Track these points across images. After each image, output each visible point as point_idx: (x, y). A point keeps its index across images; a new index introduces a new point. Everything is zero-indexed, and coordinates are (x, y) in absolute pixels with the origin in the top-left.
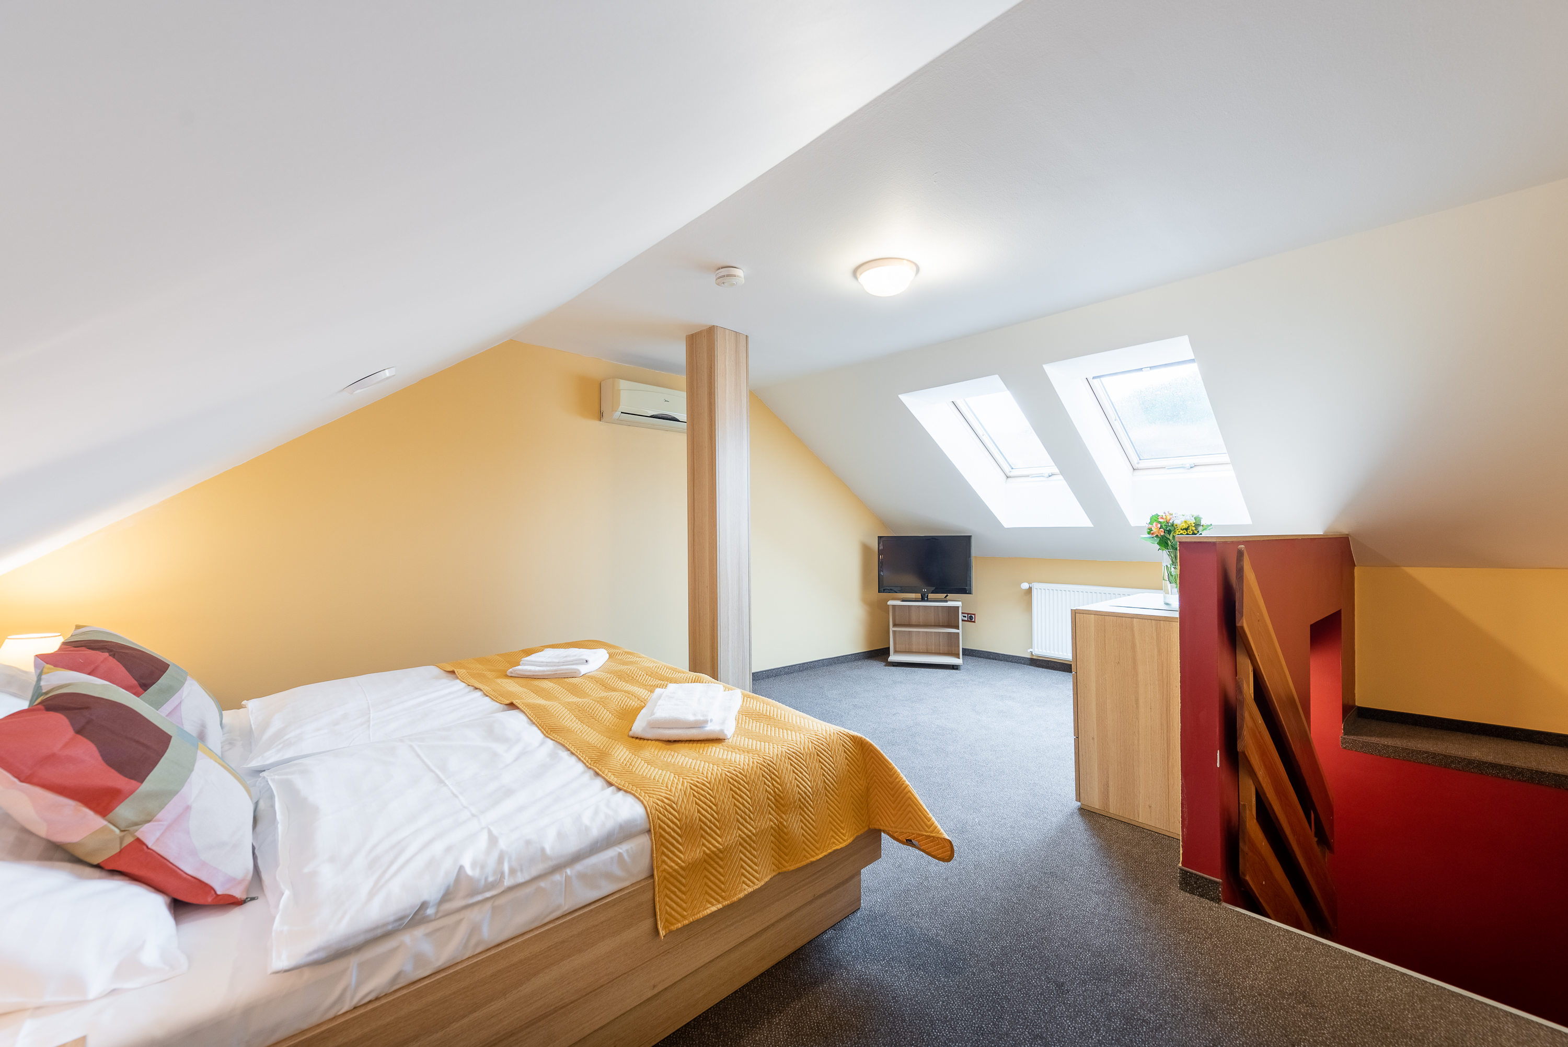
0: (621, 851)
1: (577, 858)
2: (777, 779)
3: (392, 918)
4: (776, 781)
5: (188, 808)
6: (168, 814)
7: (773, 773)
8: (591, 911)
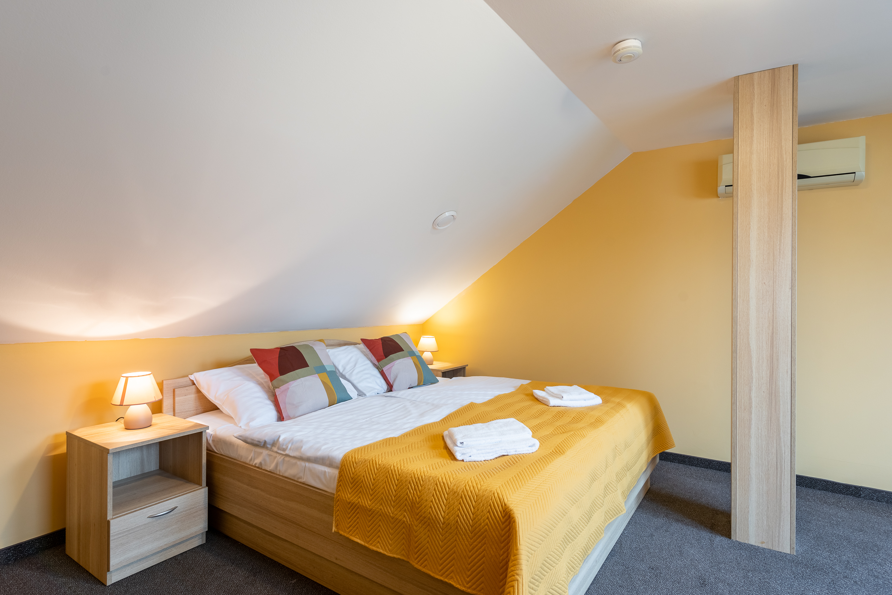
0: (326, 470)
1: (309, 460)
2: (418, 491)
3: (257, 440)
4: (416, 492)
5: (288, 388)
6: (283, 388)
7: (418, 486)
8: (311, 490)
